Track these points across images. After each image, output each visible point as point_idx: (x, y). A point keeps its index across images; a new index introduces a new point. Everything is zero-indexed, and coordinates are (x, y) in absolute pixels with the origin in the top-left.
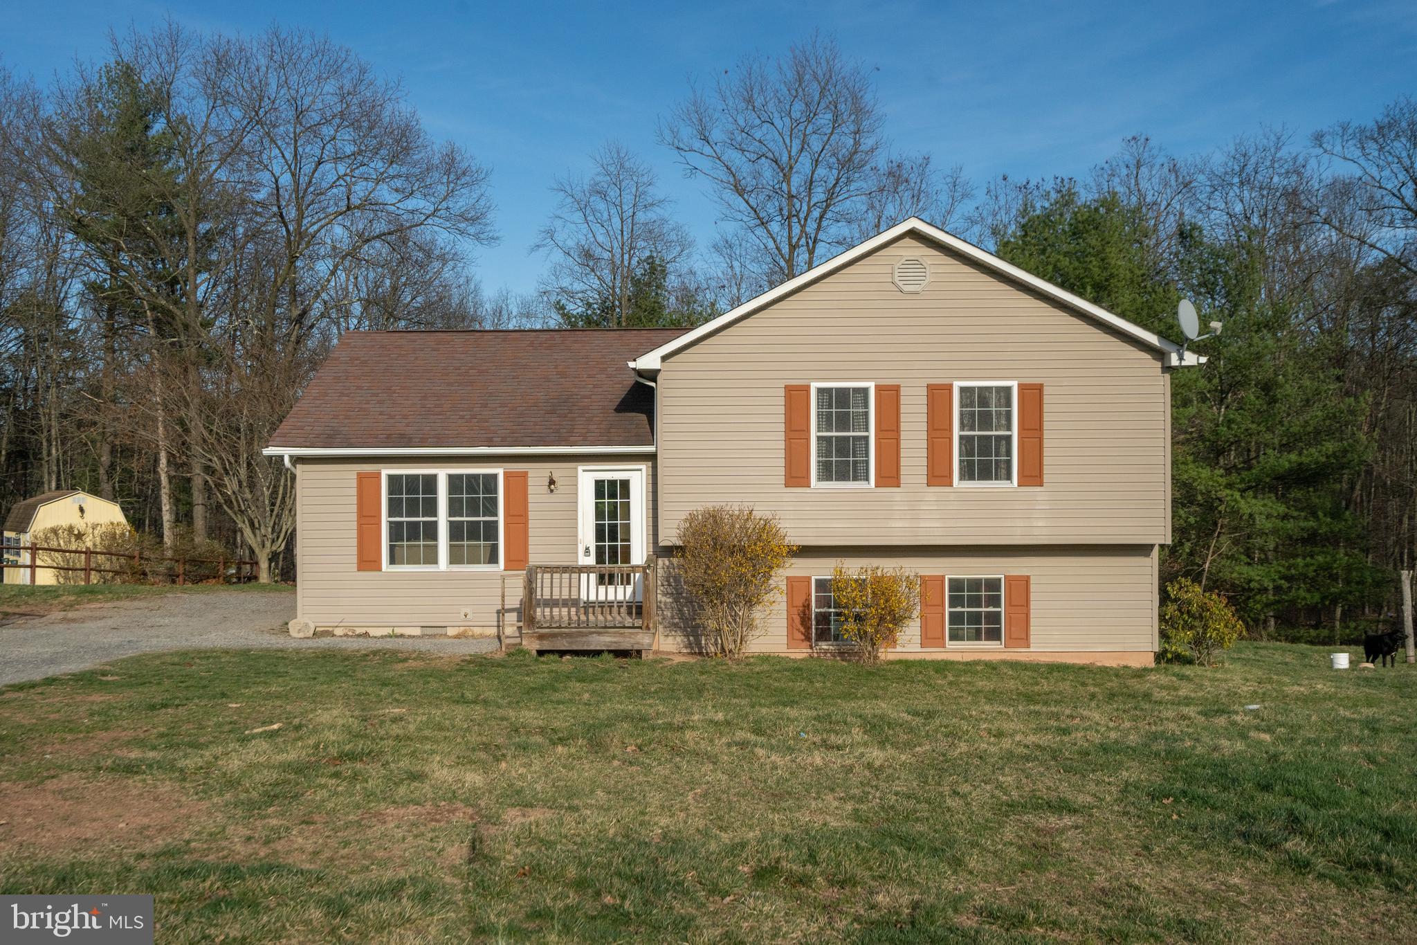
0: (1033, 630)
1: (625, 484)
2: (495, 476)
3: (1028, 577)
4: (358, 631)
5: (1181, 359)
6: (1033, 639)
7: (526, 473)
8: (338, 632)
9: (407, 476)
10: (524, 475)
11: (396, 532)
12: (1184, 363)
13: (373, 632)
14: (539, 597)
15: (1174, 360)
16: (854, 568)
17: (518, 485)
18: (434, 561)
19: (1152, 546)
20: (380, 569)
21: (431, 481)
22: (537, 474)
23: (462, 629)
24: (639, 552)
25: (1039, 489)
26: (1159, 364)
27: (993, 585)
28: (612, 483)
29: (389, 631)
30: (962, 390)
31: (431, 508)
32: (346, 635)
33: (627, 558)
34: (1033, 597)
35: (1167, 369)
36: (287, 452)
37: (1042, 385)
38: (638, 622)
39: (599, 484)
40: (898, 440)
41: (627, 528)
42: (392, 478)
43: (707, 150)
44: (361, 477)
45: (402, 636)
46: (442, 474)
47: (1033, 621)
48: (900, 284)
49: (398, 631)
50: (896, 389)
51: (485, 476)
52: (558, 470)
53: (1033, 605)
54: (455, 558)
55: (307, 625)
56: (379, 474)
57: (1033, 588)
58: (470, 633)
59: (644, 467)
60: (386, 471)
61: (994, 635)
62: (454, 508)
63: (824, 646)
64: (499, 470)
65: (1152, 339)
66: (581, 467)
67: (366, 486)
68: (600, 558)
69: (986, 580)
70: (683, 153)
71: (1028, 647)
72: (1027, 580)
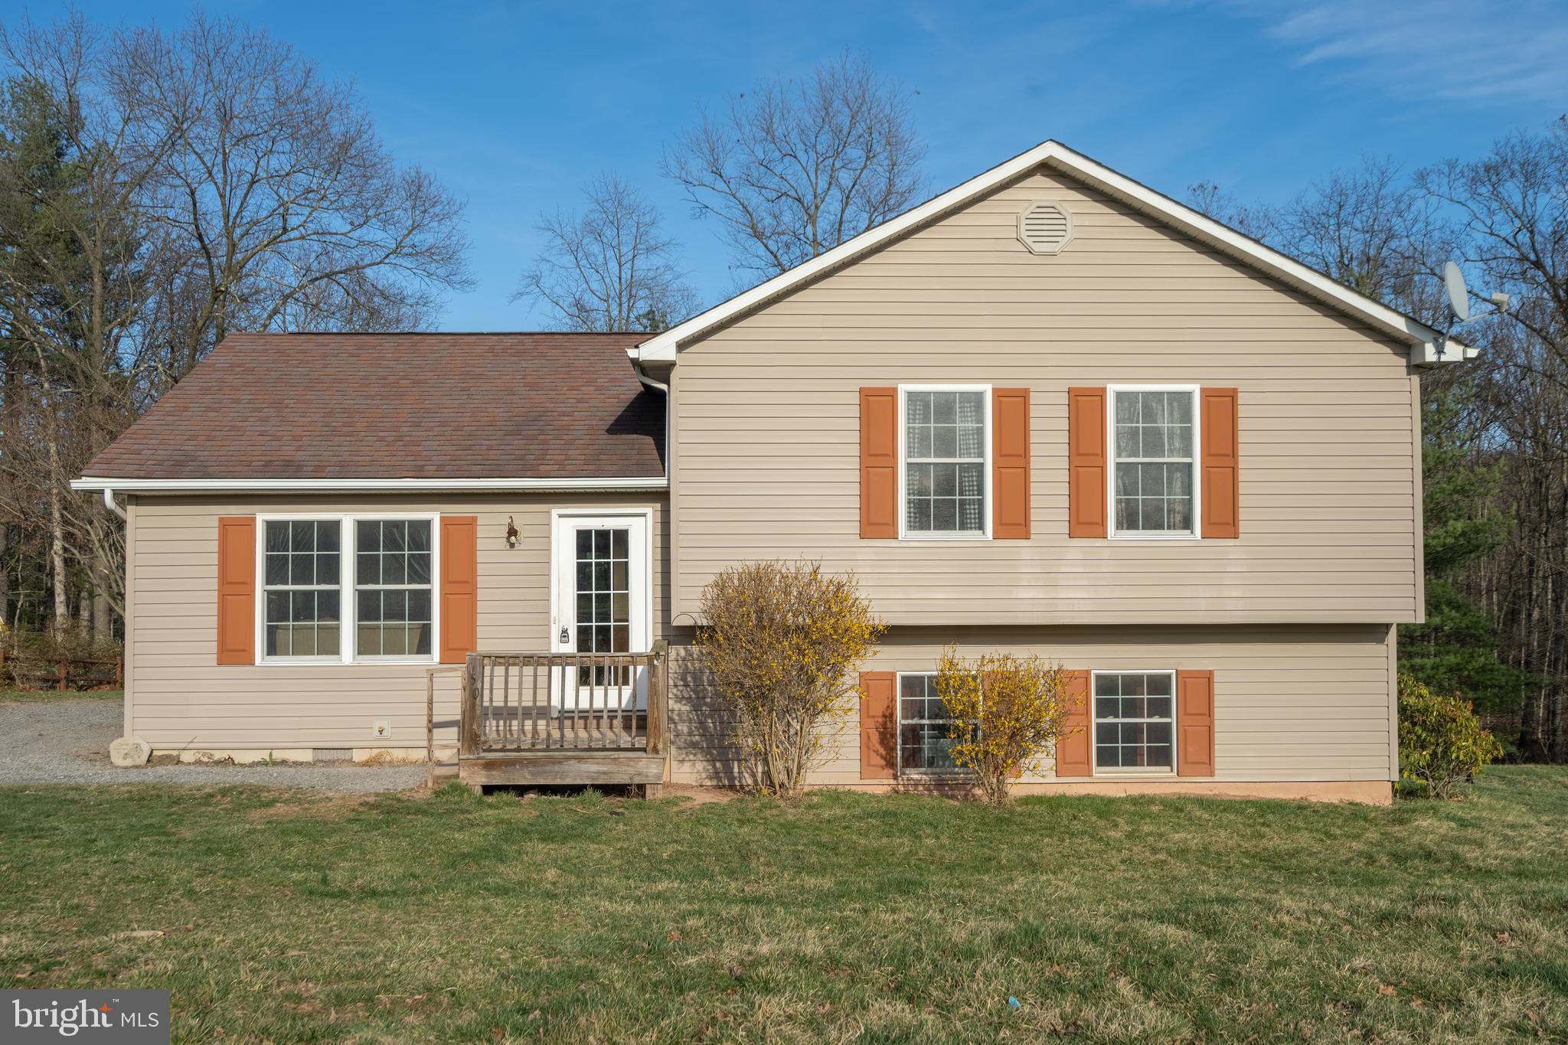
0: (1218, 750)
1: (622, 536)
2: (427, 524)
3: (1211, 673)
4: (218, 755)
5: (1440, 351)
6: (1218, 762)
7: (475, 519)
8: (187, 757)
9: (296, 524)
10: (471, 523)
11: (277, 606)
12: (1444, 358)
13: (240, 757)
14: (486, 704)
15: (1430, 354)
16: (970, 657)
17: (461, 535)
18: (334, 649)
19: (1388, 626)
20: (252, 663)
21: (330, 533)
22: (491, 520)
23: (376, 751)
24: (642, 636)
25: (1231, 542)
26: (1403, 362)
27: (1160, 684)
28: (603, 535)
29: (265, 755)
30: (1120, 396)
31: (331, 570)
32: (198, 762)
33: (623, 644)
34: (1218, 701)
35: (1418, 368)
36: (109, 485)
37: (1235, 391)
38: (640, 742)
39: (583, 537)
40: (1026, 470)
41: (624, 600)
42: (272, 527)
43: (720, 185)
44: (225, 525)
45: (284, 762)
46: (349, 519)
47: (1218, 738)
48: (1029, 241)
49: (278, 755)
50: (1023, 395)
51: (412, 523)
52: (523, 515)
53: (1218, 713)
54: (366, 646)
55: (137, 747)
56: (254, 520)
57: (1218, 689)
58: (388, 758)
59: (650, 510)
60: (263, 516)
61: (1160, 757)
62: (366, 570)
63: (914, 774)
64: (433, 515)
65: (1397, 323)
66: (556, 511)
67: (233, 537)
68: (583, 644)
69: (1149, 677)
70: (691, 188)
71: (1212, 774)
72: (1208, 677)
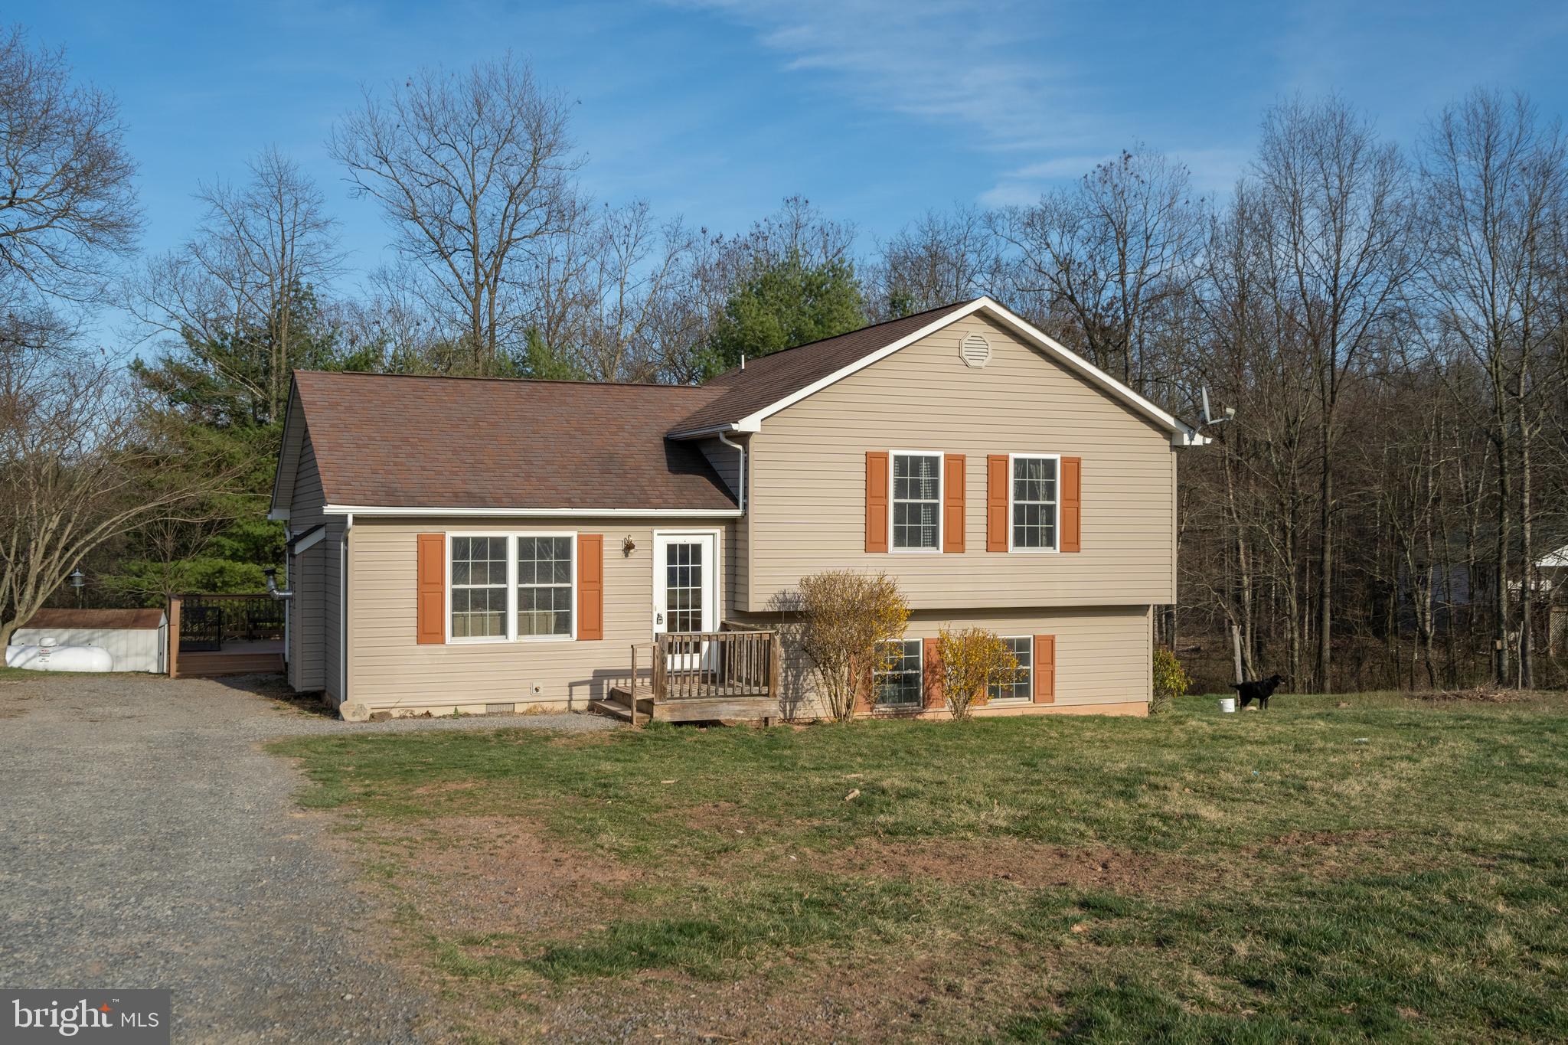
0: (1057, 686)
1: (697, 549)
2: (568, 540)
3: (1053, 636)
4: (418, 712)
5: (1191, 439)
6: (1057, 693)
7: (601, 536)
8: (395, 713)
9: (474, 539)
10: (599, 540)
11: (459, 598)
12: (1193, 443)
13: (436, 712)
15: (1186, 442)
17: (593, 549)
18: (503, 631)
19: (1148, 606)
20: (443, 642)
21: (500, 545)
22: (612, 539)
23: (531, 704)
24: (712, 615)
25: (1076, 554)
26: (1168, 443)
27: (1023, 645)
28: (684, 547)
29: (451, 711)
30: (1017, 461)
31: (500, 573)
32: (403, 717)
33: (697, 626)
34: (1057, 654)
35: (1178, 449)
36: (350, 511)
37: (1079, 459)
39: (671, 549)
40: (963, 508)
41: (697, 594)
42: (456, 541)
43: (385, 169)
44: (422, 540)
45: (467, 715)
46: (513, 536)
47: (1057, 678)
48: (967, 358)
49: (461, 710)
50: (962, 459)
51: (558, 539)
52: (635, 533)
53: (1057, 662)
54: (525, 628)
55: (361, 707)
56: (443, 536)
57: (1057, 646)
58: (540, 709)
59: (719, 531)
60: (451, 533)
61: (1022, 691)
62: (524, 574)
63: (881, 708)
64: (572, 533)
65: (1169, 420)
66: (657, 531)
67: (429, 550)
68: (671, 626)
69: (1018, 640)
70: (355, 170)
71: (1053, 701)
72: (1051, 640)
